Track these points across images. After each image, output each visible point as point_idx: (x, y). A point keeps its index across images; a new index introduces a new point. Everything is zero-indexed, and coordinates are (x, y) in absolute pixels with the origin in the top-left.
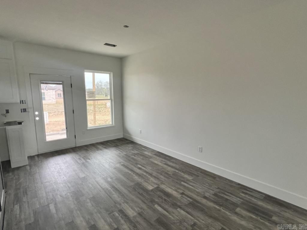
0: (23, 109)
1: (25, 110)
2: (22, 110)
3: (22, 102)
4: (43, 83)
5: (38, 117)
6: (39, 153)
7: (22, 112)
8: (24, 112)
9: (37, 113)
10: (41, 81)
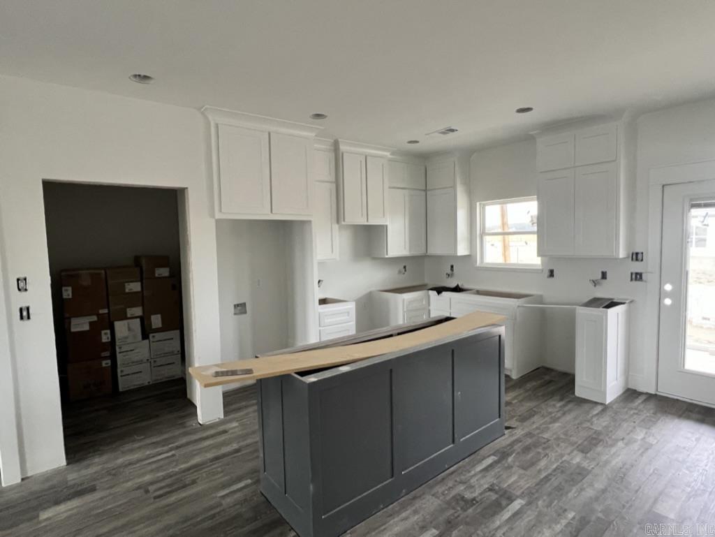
0: (637, 274)
1: (638, 277)
2: (634, 276)
3: (636, 257)
4: (699, 206)
5: (670, 298)
6: (658, 393)
7: (632, 280)
8: (636, 279)
9: (668, 287)
10: (691, 200)
